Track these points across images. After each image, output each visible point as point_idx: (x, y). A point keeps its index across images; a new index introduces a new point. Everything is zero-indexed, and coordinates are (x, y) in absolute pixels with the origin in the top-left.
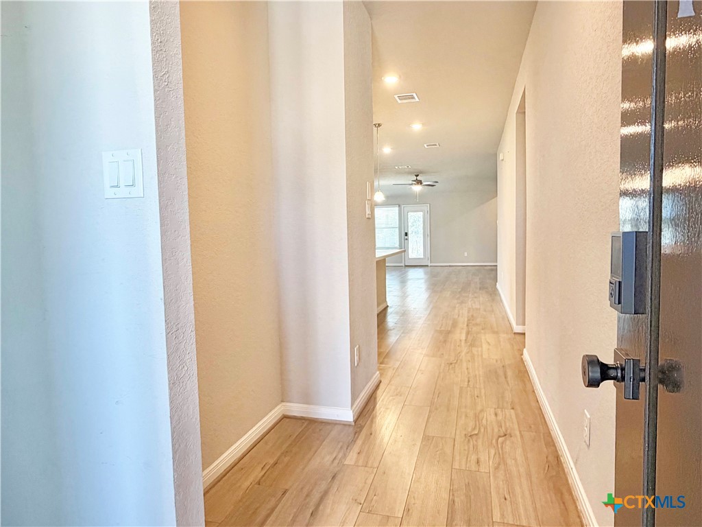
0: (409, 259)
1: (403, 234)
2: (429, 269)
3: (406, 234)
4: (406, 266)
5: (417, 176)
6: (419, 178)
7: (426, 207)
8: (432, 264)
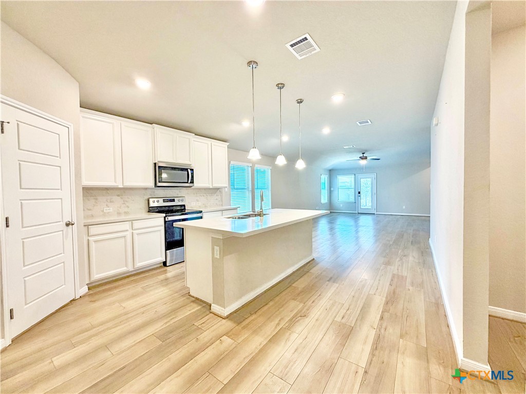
0: (361, 208)
1: (357, 193)
2: (376, 216)
3: (359, 193)
4: (359, 213)
5: (363, 153)
6: (364, 155)
7: (374, 175)
8: (377, 213)
